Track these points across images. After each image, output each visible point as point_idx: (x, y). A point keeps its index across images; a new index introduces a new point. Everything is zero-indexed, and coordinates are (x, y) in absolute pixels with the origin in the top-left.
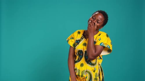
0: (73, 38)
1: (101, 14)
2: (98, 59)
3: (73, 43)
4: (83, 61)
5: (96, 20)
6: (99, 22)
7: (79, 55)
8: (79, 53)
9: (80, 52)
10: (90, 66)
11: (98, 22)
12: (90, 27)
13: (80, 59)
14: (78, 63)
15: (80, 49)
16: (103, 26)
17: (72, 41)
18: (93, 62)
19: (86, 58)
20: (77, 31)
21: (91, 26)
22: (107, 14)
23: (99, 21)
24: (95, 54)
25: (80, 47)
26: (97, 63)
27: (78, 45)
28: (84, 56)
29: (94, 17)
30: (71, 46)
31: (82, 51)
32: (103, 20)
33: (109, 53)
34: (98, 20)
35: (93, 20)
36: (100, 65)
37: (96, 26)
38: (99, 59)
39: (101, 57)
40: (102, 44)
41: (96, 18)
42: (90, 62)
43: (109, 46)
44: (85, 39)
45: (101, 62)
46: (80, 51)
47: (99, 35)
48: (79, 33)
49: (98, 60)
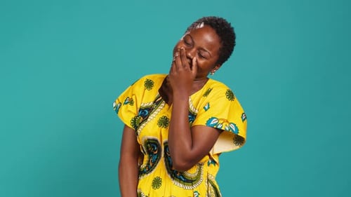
0: (131, 102)
1: (210, 29)
2: (206, 164)
3: (133, 116)
4: (160, 170)
5: (194, 50)
6: (204, 54)
7: (149, 153)
8: (147, 148)
9: (152, 144)
10: (181, 185)
11: (201, 57)
12: (175, 73)
13: (151, 165)
14: (145, 176)
15: (151, 137)
16: (221, 65)
17: (129, 111)
18: (192, 173)
19: (169, 162)
20: (144, 79)
21: (177, 68)
22: (232, 25)
23: (205, 50)
24: (191, 152)
25: (151, 130)
26: (204, 177)
27: (144, 125)
28: (163, 155)
29: (189, 40)
30: (126, 126)
31: (157, 141)
32: (218, 46)
33: (238, 147)
34: (202, 49)
35: (188, 50)
36: (212, 183)
37: (194, 68)
38: (209, 165)
39: (216, 159)
40: (212, 123)
41: (196, 42)
42: (182, 174)
43: (236, 128)
44: (167, 106)
45: (215, 175)
46: (149, 143)
47: (207, 93)
48: (149, 84)
49: (205, 168)
